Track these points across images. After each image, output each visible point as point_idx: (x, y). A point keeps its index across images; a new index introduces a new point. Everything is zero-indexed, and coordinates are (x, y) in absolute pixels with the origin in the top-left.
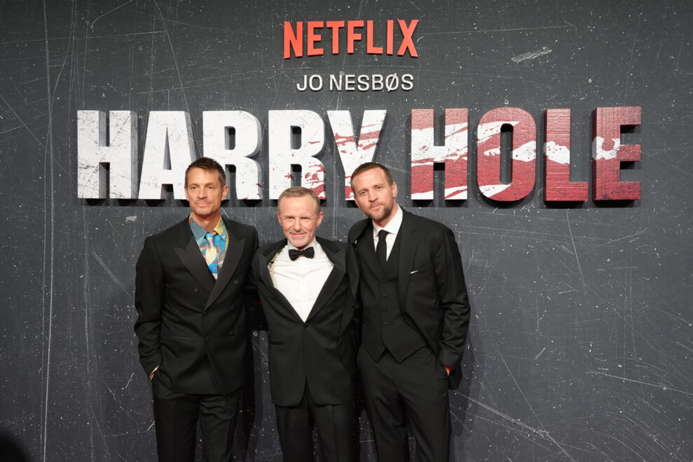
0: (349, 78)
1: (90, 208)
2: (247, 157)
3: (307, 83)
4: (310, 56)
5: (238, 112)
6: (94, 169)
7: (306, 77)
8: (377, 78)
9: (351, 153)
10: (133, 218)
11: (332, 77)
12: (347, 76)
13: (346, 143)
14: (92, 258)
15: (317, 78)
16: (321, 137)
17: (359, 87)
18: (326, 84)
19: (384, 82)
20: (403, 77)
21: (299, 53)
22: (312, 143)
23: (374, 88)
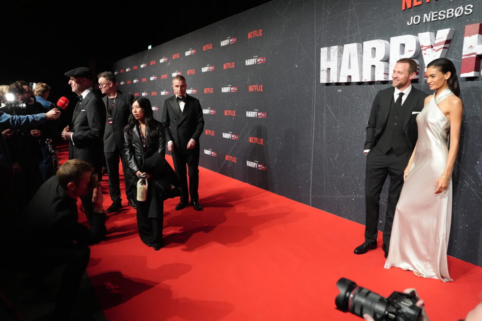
0: (434, 14)
1: (327, 87)
2: (381, 61)
3: (413, 20)
4: (415, 6)
5: (377, 40)
6: (325, 71)
7: (412, 18)
8: (450, 11)
9: (429, 55)
10: (340, 91)
11: (425, 15)
12: (433, 14)
13: (427, 50)
14: (327, 107)
15: (417, 17)
16: (414, 48)
17: (439, 18)
18: (422, 20)
19: (454, 12)
20: (466, 8)
21: (409, 6)
22: (410, 51)
23: (448, 17)
